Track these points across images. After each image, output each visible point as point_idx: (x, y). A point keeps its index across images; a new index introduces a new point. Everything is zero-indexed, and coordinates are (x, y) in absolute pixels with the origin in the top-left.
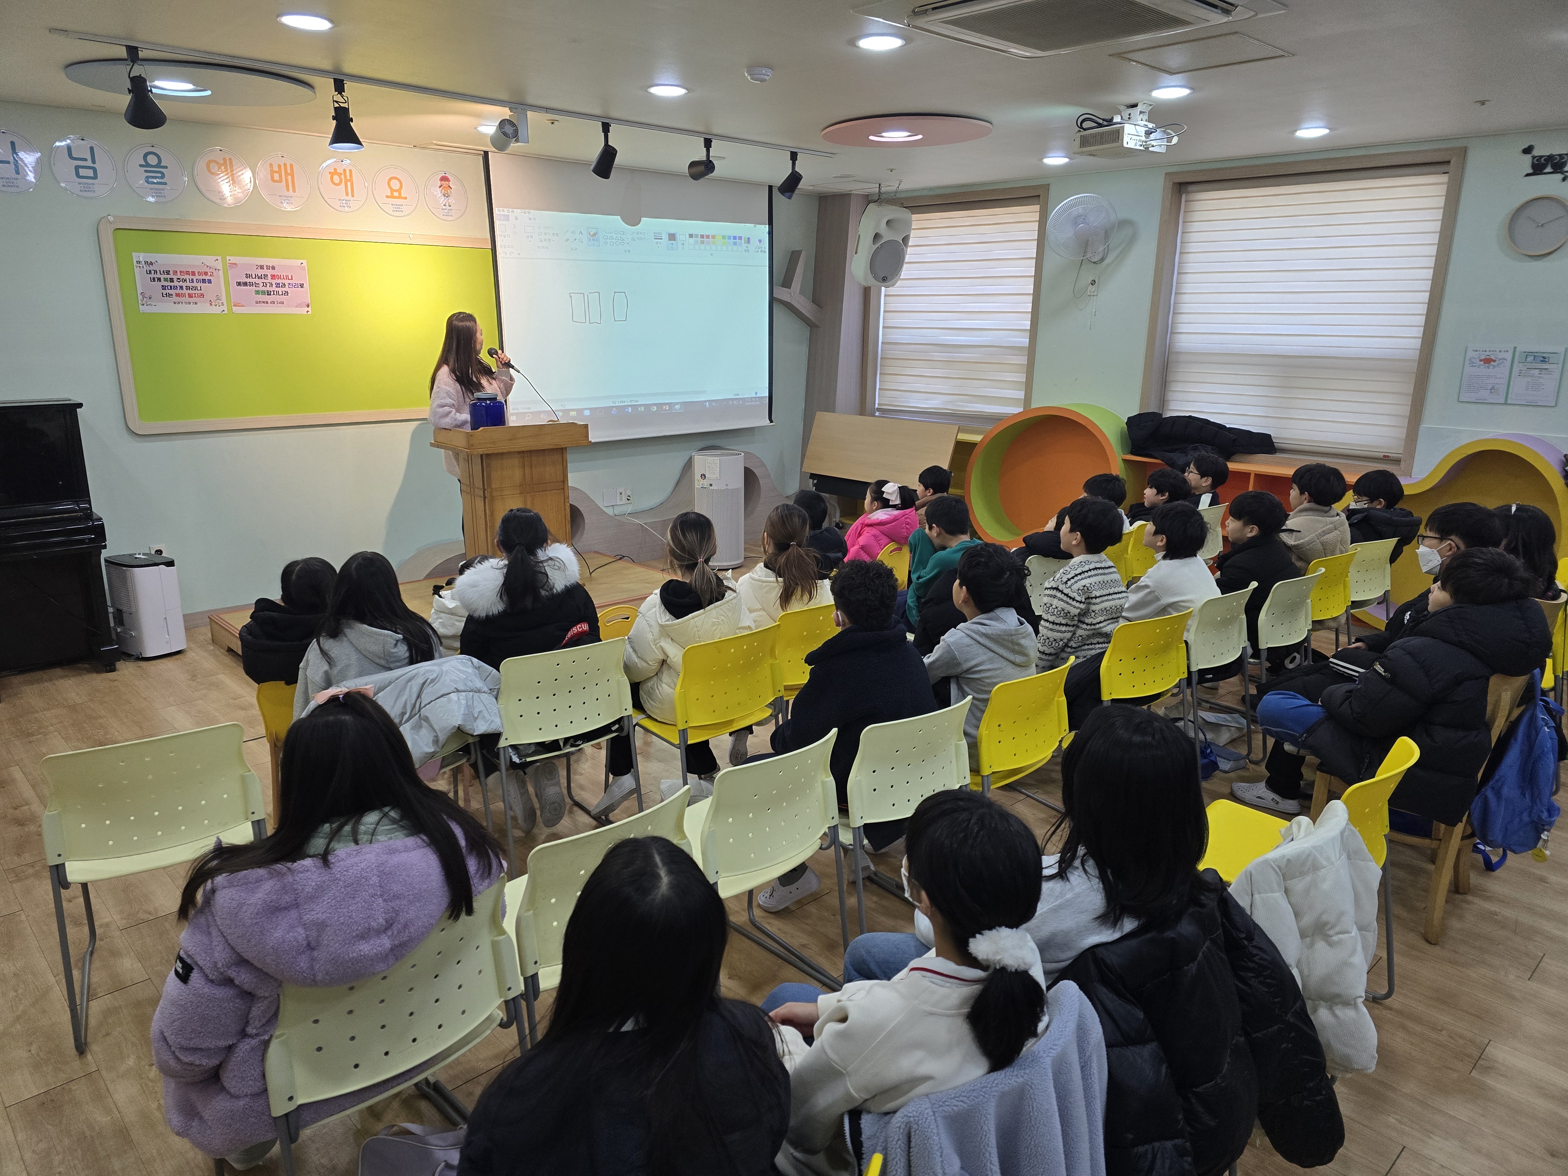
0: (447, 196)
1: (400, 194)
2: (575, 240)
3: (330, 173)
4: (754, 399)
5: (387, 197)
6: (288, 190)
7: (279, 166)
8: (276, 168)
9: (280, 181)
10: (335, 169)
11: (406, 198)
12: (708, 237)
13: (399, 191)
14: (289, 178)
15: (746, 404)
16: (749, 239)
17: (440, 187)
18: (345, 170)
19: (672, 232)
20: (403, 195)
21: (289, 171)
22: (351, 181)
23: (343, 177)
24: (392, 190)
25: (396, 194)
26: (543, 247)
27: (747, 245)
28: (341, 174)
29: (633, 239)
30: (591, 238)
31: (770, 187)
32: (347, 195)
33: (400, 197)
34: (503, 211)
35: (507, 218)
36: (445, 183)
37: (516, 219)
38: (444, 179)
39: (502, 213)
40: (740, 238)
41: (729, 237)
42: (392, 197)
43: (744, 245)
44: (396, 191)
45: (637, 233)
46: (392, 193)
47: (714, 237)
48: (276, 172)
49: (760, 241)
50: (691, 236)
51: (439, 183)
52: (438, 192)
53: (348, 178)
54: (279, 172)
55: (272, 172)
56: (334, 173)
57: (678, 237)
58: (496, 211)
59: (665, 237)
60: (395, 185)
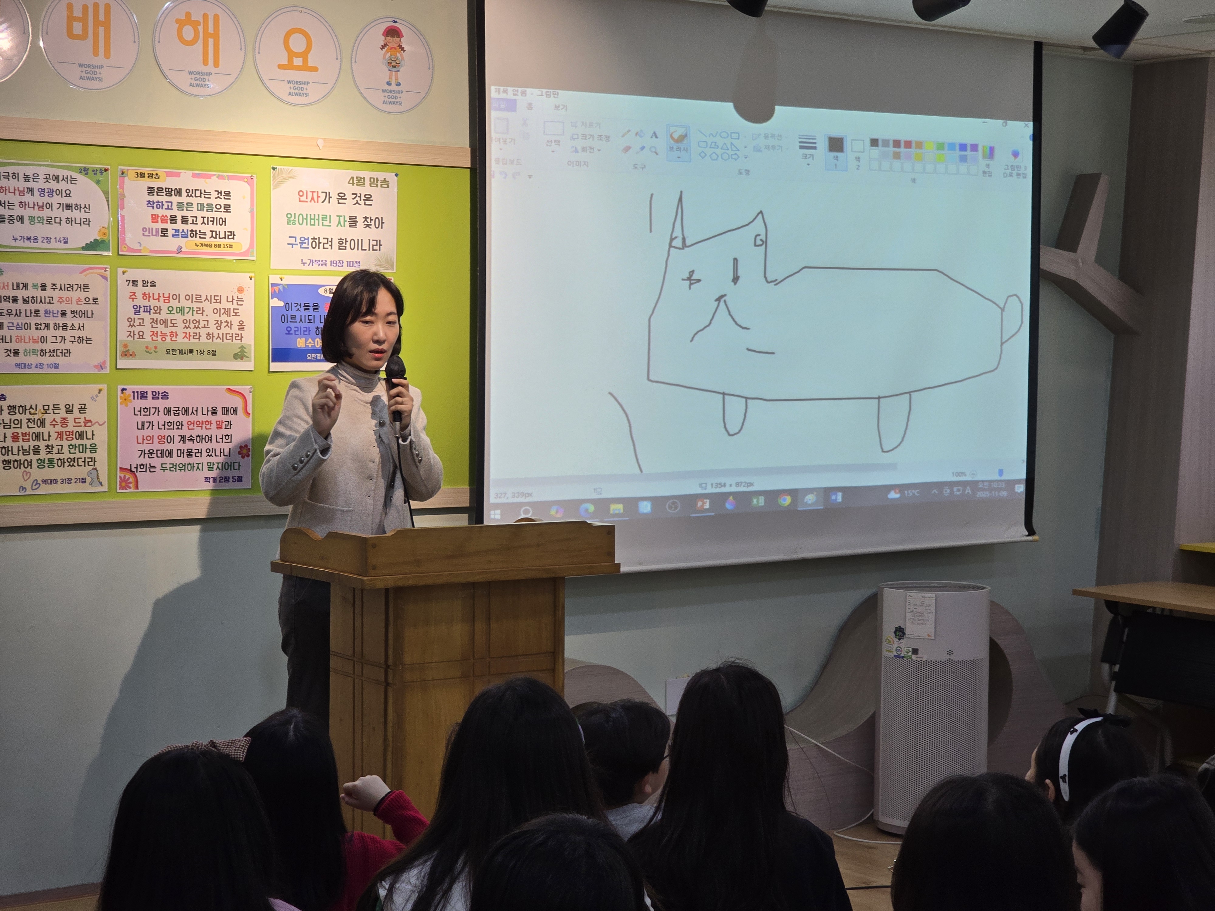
0: (394, 65)
1: (305, 61)
2: (643, 148)
3: (177, 21)
4: (995, 485)
5: (281, 67)
6: (96, 54)
7: (85, 8)
8: (78, 12)
9: (83, 37)
10: (188, 14)
11: (315, 69)
12: (908, 144)
13: (304, 55)
14: (101, 30)
15: (980, 495)
16: (992, 149)
17: (383, 47)
18: (205, 16)
19: (836, 134)
20: (310, 64)
21: (102, 18)
22: (216, 36)
23: (200, 28)
24: (291, 55)
25: (298, 62)
26: (579, 163)
27: (988, 162)
28: (197, 23)
29: (757, 149)
30: (675, 146)
31: (1038, 46)
32: (205, 63)
33: (305, 67)
34: (505, 92)
35: (511, 105)
36: (393, 41)
37: (530, 107)
38: (393, 32)
39: (503, 96)
40: (974, 148)
41: (952, 146)
42: (289, 66)
43: (983, 163)
44: (298, 55)
45: (766, 137)
46: (290, 60)
47: (920, 145)
48: (78, 19)
49: (1016, 154)
50: (874, 143)
51: (381, 40)
52: (380, 57)
53: (211, 30)
54: (84, 20)
55: (71, 19)
56: (187, 20)
57: (847, 145)
58: (493, 92)
59: (822, 145)
60: (298, 44)
